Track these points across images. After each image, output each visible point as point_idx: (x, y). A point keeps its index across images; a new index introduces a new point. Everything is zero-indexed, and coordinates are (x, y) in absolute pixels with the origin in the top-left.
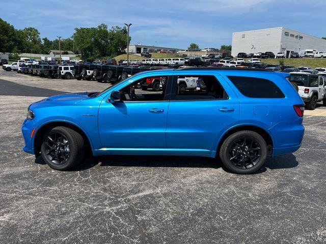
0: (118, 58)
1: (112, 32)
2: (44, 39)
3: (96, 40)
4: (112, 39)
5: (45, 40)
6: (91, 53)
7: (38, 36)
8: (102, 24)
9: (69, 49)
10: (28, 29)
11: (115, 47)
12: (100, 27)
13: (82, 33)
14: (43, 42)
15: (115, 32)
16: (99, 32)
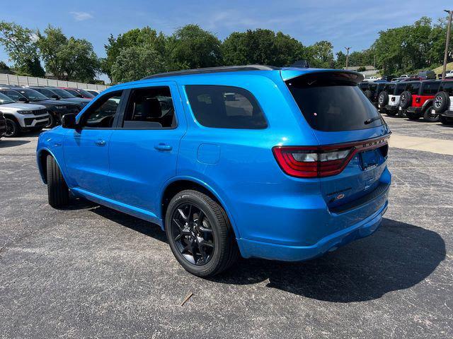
0: (438, 70)
1: (439, 27)
2: (338, 54)
3: (409, 45)
4: (435, 39)
5: (340, 54)
6: (400, 65)
7: (330, 51)
8: (423, 18)
9: (369, 63)
10: (320, 44)
11: (439, 51)
12: (418, 23)
13: (388, 38)
14: (336, 58)
15: (444, 27)
16: (415, 31)
